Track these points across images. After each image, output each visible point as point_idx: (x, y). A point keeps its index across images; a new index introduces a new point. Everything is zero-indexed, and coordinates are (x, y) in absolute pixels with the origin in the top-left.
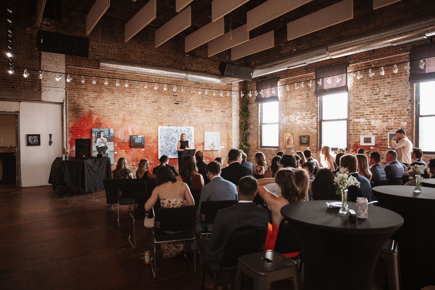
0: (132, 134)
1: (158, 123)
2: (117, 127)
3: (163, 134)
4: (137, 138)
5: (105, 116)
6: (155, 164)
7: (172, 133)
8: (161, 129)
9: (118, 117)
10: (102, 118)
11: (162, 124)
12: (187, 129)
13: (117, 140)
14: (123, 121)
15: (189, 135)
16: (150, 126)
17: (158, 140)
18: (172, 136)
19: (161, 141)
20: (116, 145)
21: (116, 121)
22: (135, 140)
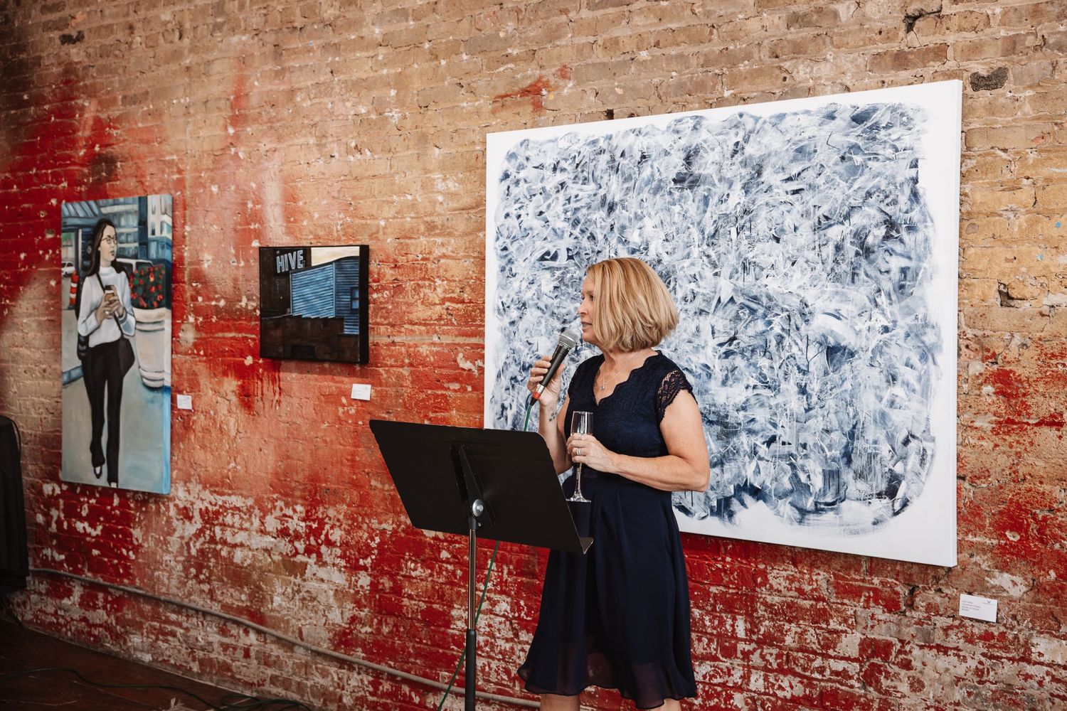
0: (290, 232)
1: (501, 100)
2: (198, 183)
3: (530, 221)
4: (304, 277)
5: (134, 100)
6: (456, 559)
7: (633, 202)
8: (512, 171)
9: (200, 94)
10: (118, 119)
11: (538, 107)
12: (841, 135)
13: (198, 293)
14: (236, 120)
15: (868, 218)
16: (423, 138)
17: (479, 285)
18: (634, 238)
19: (504, 309)
20: (189, 336)
21: (190, 128)
22: (295, 294)
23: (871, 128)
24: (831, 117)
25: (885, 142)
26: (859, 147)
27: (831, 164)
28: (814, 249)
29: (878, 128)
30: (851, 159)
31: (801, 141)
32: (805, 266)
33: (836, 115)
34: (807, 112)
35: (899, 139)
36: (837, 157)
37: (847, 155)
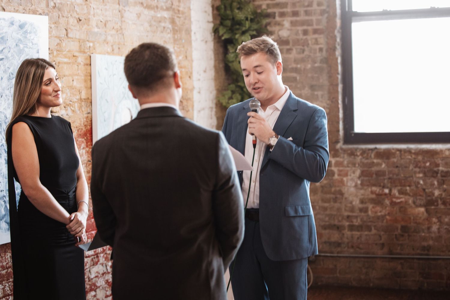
23: (25, 32)
24: (12, 24)
25: (29, 40)
26: (21, 41)
27: (13, 47)
28: (8, 89)
29: (27, 33)
30: (19, 46)
31: (2, 33)
32: (6, 98)
33: (14, 23)
34: (4, 19)
35: (33, 39)
36: (15, 44)
37: (18, 44)
